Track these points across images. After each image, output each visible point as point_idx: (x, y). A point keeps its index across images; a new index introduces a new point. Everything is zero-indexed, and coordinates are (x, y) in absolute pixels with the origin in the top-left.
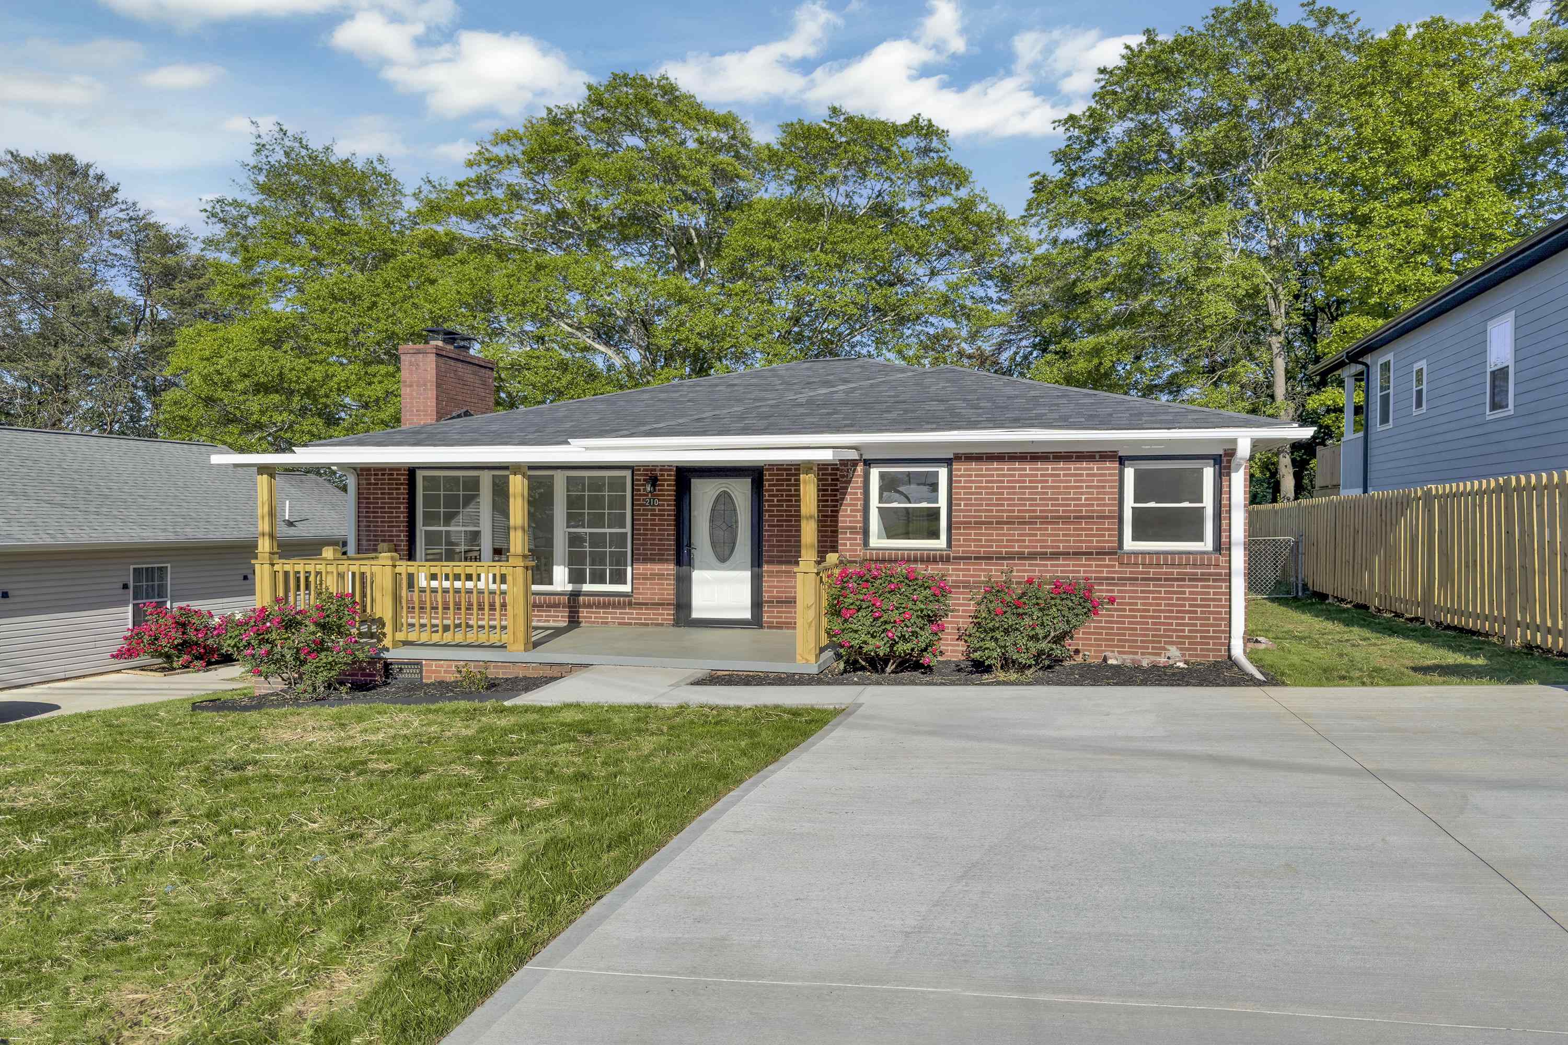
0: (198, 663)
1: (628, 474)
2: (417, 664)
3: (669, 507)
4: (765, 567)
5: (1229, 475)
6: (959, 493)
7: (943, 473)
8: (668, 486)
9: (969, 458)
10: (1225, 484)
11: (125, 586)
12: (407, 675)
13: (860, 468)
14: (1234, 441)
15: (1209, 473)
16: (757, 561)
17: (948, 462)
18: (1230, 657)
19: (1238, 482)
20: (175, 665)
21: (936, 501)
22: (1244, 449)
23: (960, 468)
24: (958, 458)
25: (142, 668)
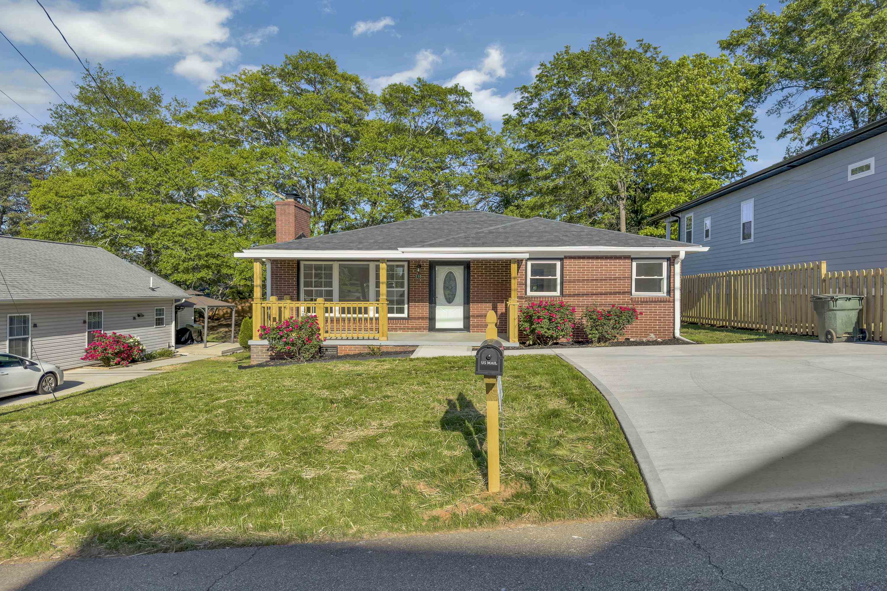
0: (125, 362)
1: (406, 264)
2: (335, 347)
3: (426, 278)
4: (471, 305)
5: (674, 265)
6: (566, 272)
7: (558, 264)
8: (426, 270)
9: (571, 258)
10: (672, 269)
11: (85, 322)
12: (329, 352)
13: (524, 262)
14: (679, 252)
15: (665, 264)
16: (467, 301)
17: (561, 259)
18: (674, 337)
19: (678, 268)
20: (111, 363)
21: (555, 275)
22: (682, 255)
23: (567, 262)
24: (566, 257)
25: (91, 365)
